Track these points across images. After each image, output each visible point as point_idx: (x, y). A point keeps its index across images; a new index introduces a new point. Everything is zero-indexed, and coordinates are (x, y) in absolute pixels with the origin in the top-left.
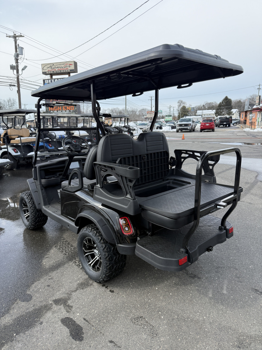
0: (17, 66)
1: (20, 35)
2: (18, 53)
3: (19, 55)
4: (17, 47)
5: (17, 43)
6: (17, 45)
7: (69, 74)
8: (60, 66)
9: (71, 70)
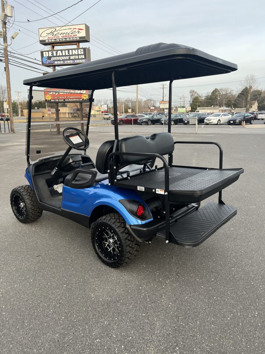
0: (6, 32)
6: (5, 2)
7: (78, 43)
8: (65, 31)
9: (80, 38)
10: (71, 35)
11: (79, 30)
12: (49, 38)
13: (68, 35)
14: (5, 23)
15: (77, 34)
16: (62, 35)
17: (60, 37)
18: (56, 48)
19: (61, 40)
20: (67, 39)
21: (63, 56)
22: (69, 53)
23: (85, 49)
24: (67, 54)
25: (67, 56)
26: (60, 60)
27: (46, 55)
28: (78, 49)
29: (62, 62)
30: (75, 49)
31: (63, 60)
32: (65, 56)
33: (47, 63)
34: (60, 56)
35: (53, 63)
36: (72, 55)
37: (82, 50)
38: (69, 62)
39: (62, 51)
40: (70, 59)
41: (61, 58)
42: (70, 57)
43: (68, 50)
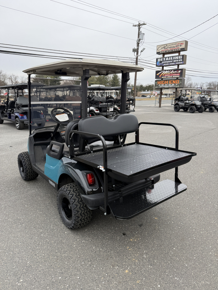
0: (138, 49)
1: (143, 24)
2: (140, 38)
3: (141, 40)
4: (140, 34)
5: (140, 30)
6: (140, 32)
7: (179, 52)
8: (172, 46)
9: (181, 49)
10: (176, 47)
11: (181, 45)
12: (162, 50)
13: (173, 48)
14: (138, 44)
15: (179, 47)
16: (170, 48)
17: (169, 50)
18: (166, 56)
19: (169, 51)
20: (173, 50)
21: (169, 60)
22: (173, 58)
23: (183, 56)
24: (172, 59)
25: (172, 60)
26: (167, 63)
27: (159, 60)
28: (179, 56)
29: (168, 64)
30: (177, 56)
31: (169, 63)
32: (171, 60)
33: (159, 65)
34: (167, 61)
35: (163, 65)
36: (175, 60)
37: (181, 56)
38: (172, 64)
39: (169, 57)
40: (173, 62)
41: (168, 62)
42: (173, 61)
43: (173, 57)
